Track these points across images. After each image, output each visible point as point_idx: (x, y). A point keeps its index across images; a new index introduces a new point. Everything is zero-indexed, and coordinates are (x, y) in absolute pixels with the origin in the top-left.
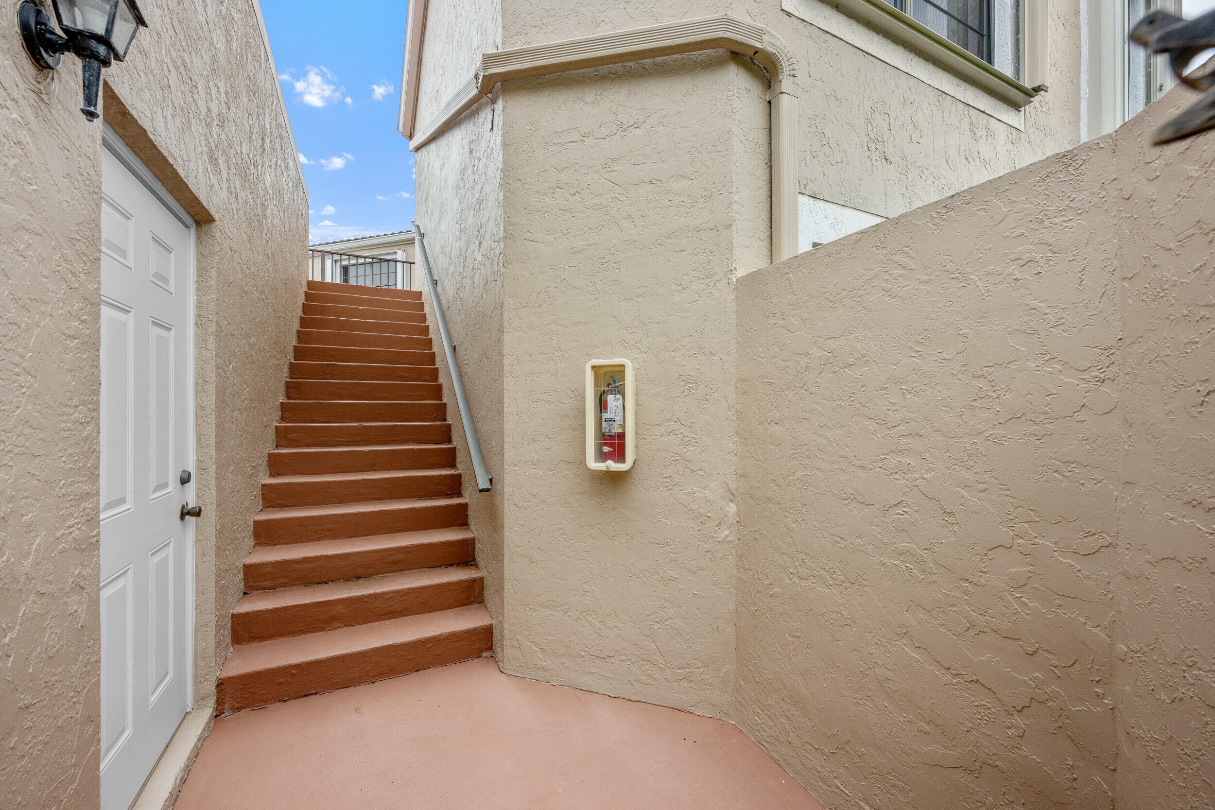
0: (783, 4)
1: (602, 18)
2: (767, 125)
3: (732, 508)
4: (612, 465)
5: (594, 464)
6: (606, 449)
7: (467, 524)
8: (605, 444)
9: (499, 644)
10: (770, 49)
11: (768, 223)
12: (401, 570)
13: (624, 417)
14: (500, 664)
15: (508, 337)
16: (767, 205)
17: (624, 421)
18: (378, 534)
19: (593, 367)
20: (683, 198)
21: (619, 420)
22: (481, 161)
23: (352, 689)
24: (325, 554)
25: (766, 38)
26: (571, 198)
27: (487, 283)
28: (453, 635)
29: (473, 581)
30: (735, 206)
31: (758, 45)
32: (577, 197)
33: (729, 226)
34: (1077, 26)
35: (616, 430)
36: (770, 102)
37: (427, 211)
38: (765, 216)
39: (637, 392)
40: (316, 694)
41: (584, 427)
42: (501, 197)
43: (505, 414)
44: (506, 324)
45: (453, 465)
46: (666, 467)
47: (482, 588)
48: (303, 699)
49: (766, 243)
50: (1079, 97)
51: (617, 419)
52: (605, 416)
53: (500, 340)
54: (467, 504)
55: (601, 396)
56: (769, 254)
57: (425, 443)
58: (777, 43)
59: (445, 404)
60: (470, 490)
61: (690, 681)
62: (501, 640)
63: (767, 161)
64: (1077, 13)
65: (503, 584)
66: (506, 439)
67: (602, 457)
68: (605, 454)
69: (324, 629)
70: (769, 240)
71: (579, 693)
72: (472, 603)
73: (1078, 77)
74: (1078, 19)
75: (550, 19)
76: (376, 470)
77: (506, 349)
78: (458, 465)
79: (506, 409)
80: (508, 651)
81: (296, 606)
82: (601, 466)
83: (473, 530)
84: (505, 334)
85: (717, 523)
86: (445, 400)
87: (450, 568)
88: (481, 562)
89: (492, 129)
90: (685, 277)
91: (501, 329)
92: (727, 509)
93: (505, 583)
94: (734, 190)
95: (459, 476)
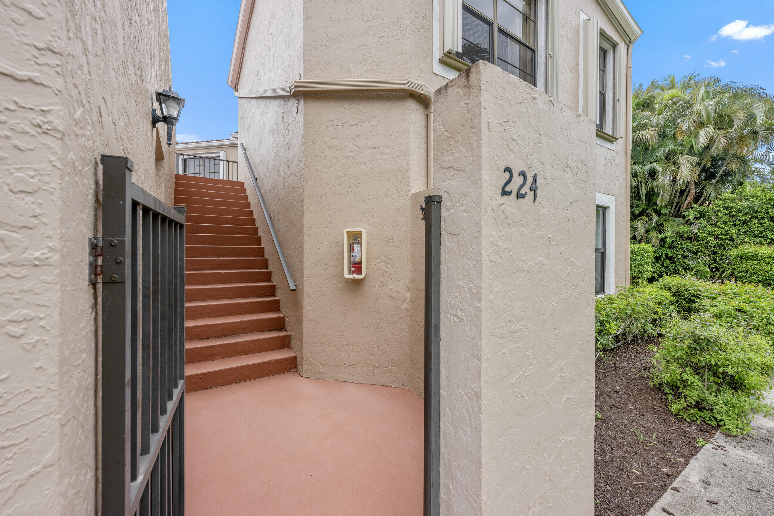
0: (434, 70)
1: (352, 70)
2: (426, 125)
3: (409, 295)
4: (356, 276)
5: (347, 276)
6: (353, 269)
7: (279, 310)
8: (353, 267)
9: (300, 364)
10: (426, 94)
11: (426, 168)
12: (247, 333)
13: (361, 254)
14: (301, 373)
15: (306, 216)
16: (426, 161)
17: (361, 257)
18: (233, 315)
19: (347, 232)
20: (388, 156)
21: (359, 256)
22: (290, 125)
23: (228, 386)
24: (208, 324)
25: (425, 89)
26: (337, 152)
27: (293, 188)
28: (277, 361)
29: (285, 337)
30: (411, 162)
31: (421, 92)
32: (340, 152)
33: (408, 171)
34: (578, 71)
35: (358, 260)
36: (427, 115)
37: (249, 136)
38: (424, 165)
39: (367, 243)
40: (211, 388)
41: (343, 259)
42: (303, 148)
43: (304, 253)
44: (305, 210)
45: (270, 281)
46: (380, 277)
47: (290, 340)
48: (205, 390)
49: (425, 178)
50: (578, 105)
51: (358, 255)
52: (353, 254)
53: (301, 217)
54: (279, 300)
55: (351, 245)
56: (426, 182)
57: (253, 269)
58: (430, 91)
59: (263, 248)
60: (281, 292)
61: (390, 373)
62: (301, 362)
63: (426, 141)
64: (578, 65)
65: (303, 335)
66: (305, 265)
67: (351, 272)
68: (353, 271)
69: (211, 360)
70: (426, 176)
71: (340, 382)
72: (285, 347)
73: (578, 95)
74: (578, 68)
75: (327, 66)
76: (228, 283)
77: (305, 222)
78: (273, 280)
79: (305, 251)
80: (305, 367)
81: (197, 348)
82: (351, 277)
83: (283, 313)
84: (305, 215)
85: (402, 302)
86: (263, 246)
87: (272, 332)
88: (288, 327)
89: (297, 113)
90: (389, 192)
91: (302, 212)
92: (407, 295)
93: (304, 334)
94: (411, 155)
95: (274, 286)
